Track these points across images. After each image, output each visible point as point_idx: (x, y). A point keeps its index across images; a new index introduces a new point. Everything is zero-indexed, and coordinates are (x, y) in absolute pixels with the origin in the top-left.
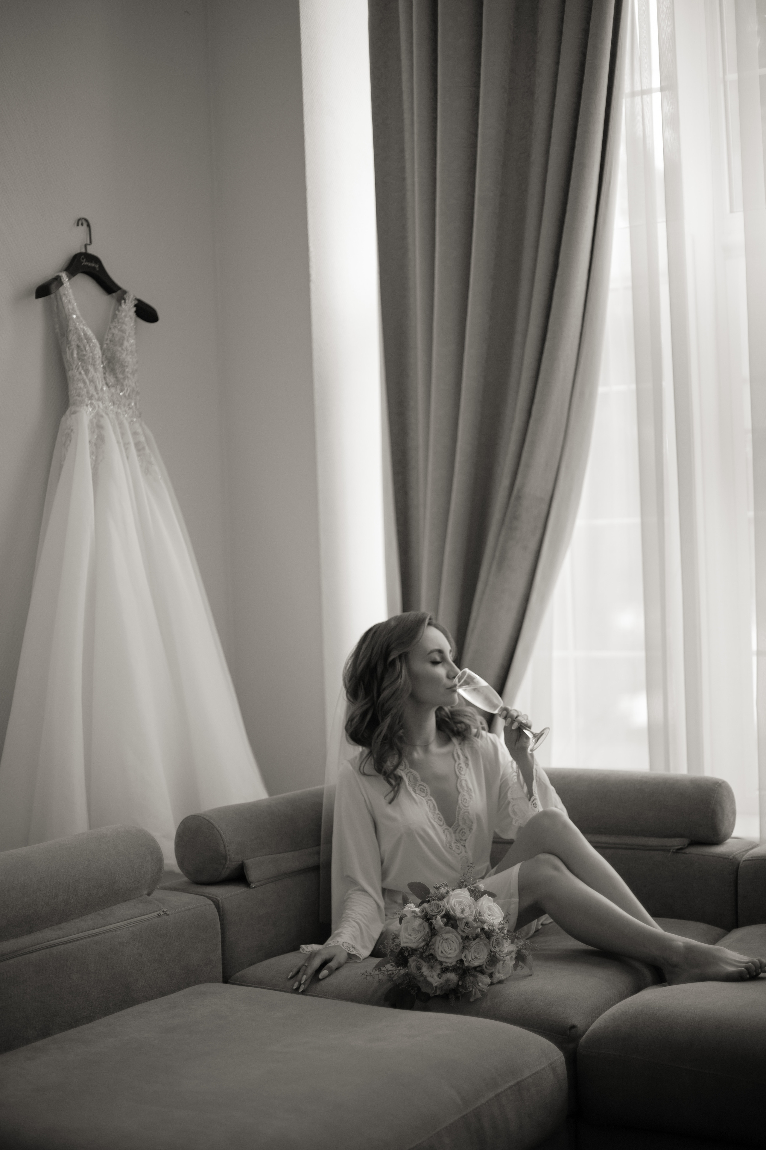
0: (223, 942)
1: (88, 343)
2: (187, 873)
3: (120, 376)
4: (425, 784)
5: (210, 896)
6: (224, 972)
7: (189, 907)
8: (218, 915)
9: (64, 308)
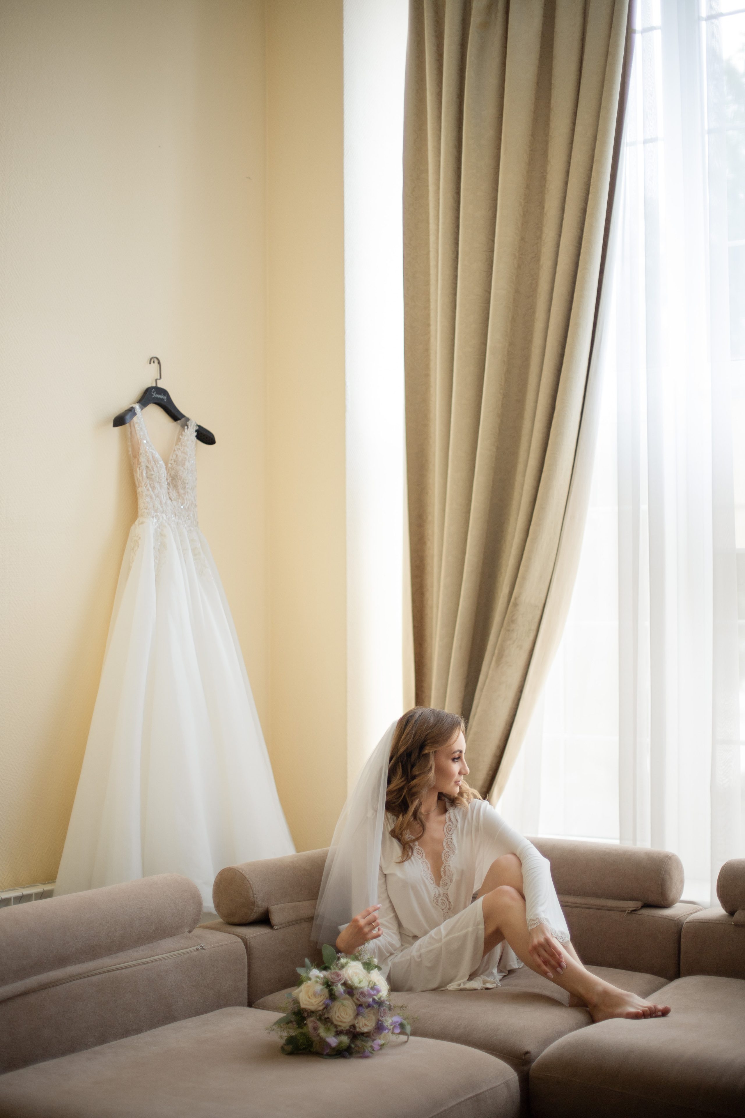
0: (249, 973)
1: (155, 464)
2: (222, 915)
3: (182, 491)
4: (421, 849)
5: (241, 935)
6: (249, 999)
7: (223, 943)
8: (246, 951)
9: (136, 434)
